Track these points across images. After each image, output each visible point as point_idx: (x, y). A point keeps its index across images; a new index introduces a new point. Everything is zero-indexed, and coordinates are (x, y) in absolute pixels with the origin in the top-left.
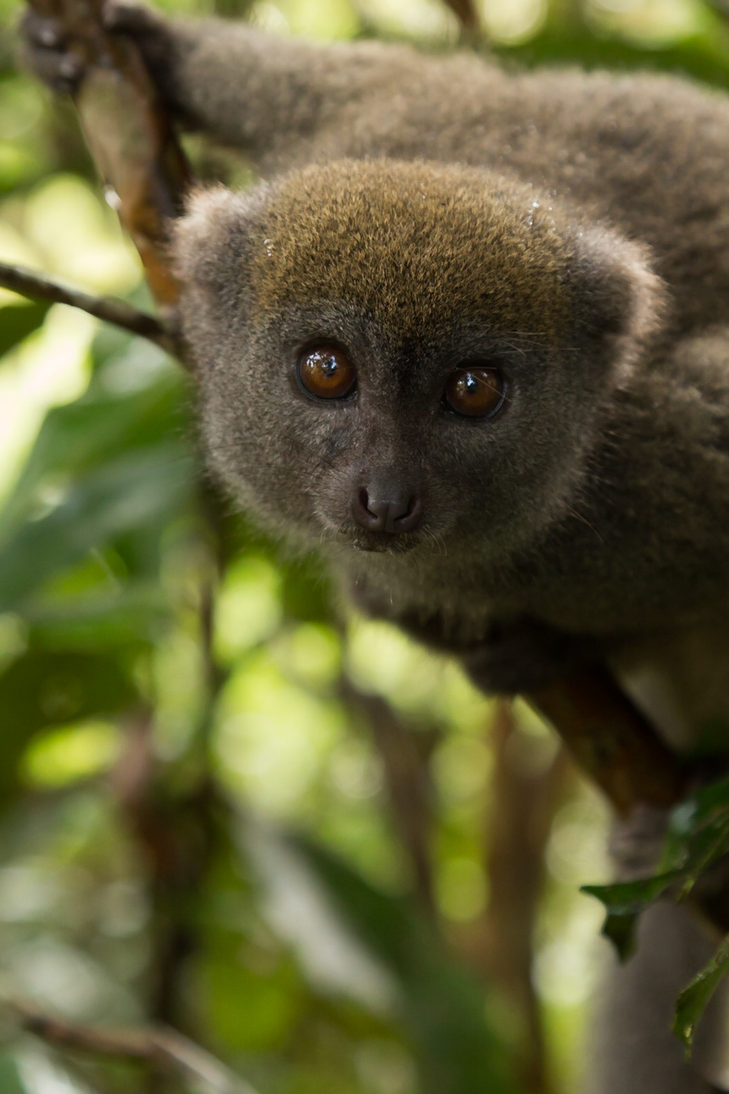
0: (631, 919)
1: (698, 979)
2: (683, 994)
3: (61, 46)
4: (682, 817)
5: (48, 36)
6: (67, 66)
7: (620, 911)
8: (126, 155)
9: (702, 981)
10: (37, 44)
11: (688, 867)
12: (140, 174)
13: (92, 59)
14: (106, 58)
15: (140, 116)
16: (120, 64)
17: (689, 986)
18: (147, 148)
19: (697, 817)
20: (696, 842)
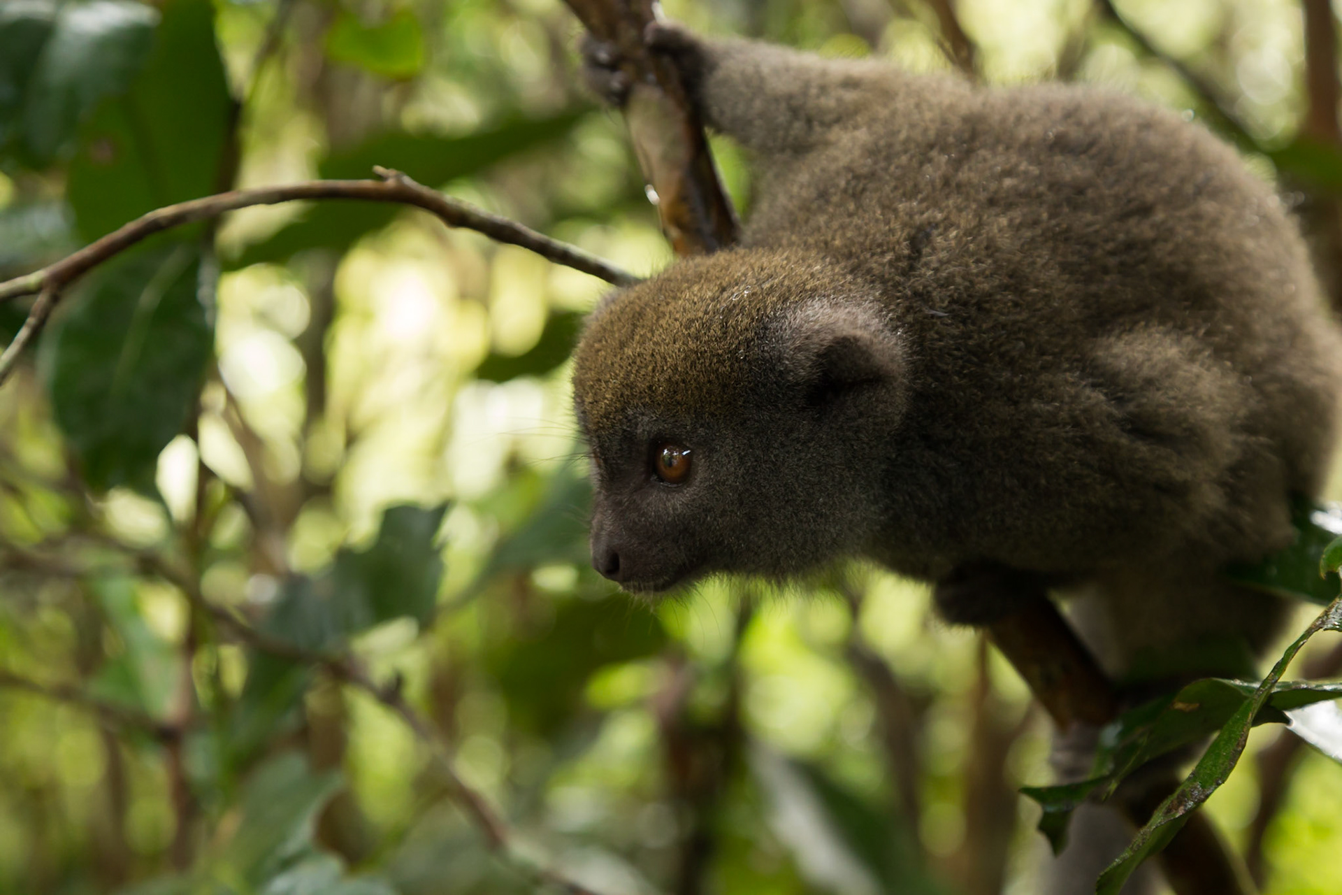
0: (1065, 816)
1: (1115, 864)
2: (1102, 877)
3: (613, 66)
4: (1110, 735)
5: (603, 56)
6: (616, 81)
7: (1051, 809)
8: (665, 158)
9: (1119, 865)
10: (594, 63)
11: (1113, 775)
12: (676, 175)
13: (640, 76)
14: (651, 77)
15: (678, 127)
16: (662, 83)
17: (1107, 870)
18: (683, 153)
19: (1122, 735)
20: (1120, 755)
